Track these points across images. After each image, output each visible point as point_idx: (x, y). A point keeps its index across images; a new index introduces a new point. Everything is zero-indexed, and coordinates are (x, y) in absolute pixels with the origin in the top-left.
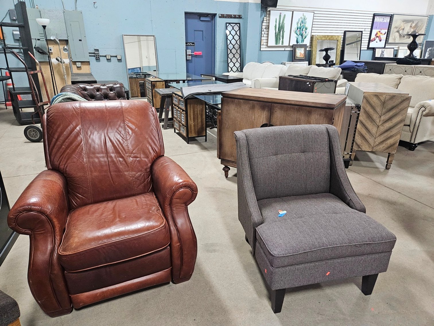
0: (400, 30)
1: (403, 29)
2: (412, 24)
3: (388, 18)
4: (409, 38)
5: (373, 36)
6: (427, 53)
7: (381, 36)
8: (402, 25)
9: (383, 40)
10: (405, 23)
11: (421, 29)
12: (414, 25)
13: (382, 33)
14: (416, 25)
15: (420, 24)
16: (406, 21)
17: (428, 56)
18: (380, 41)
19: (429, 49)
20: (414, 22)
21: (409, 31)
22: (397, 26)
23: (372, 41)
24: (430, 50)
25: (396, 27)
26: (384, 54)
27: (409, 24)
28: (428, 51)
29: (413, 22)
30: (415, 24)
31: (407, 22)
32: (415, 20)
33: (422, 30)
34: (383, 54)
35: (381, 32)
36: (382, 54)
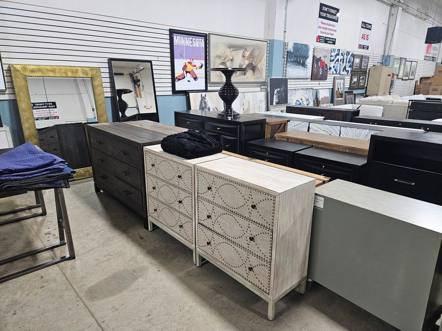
0: (227, 62)
1: (232, 60)
2: (244, 53)
3: (200, 40)
4: (244, 75)
5: (178, 72)
6: (275, 96)
7: (194, 70)
8: (229, 53)
9: (201, 78)
10: (232, 49)
11: (260, 61)
12: (247, 54)
13: (195, 66)
14: (251, 54)
15: (256, 53)
16: (235, 47)
17: (278, 100)
18: (195, 79)
19: (276, 90)
20: (248, 50)
21: (242, 63)
22: (220, 55)
23: (179, 80)
24: (278, 92)
25: (219, 57)
26: (206, 100)
27: (240, 53)
28: (275, 93)
29: (246, 49)
30: (249, 53)
31: (235, 49)
32: (248, 46)
33: (262, 61)
34: (205, 102)
35: (193, 64)
36: (203, 101)
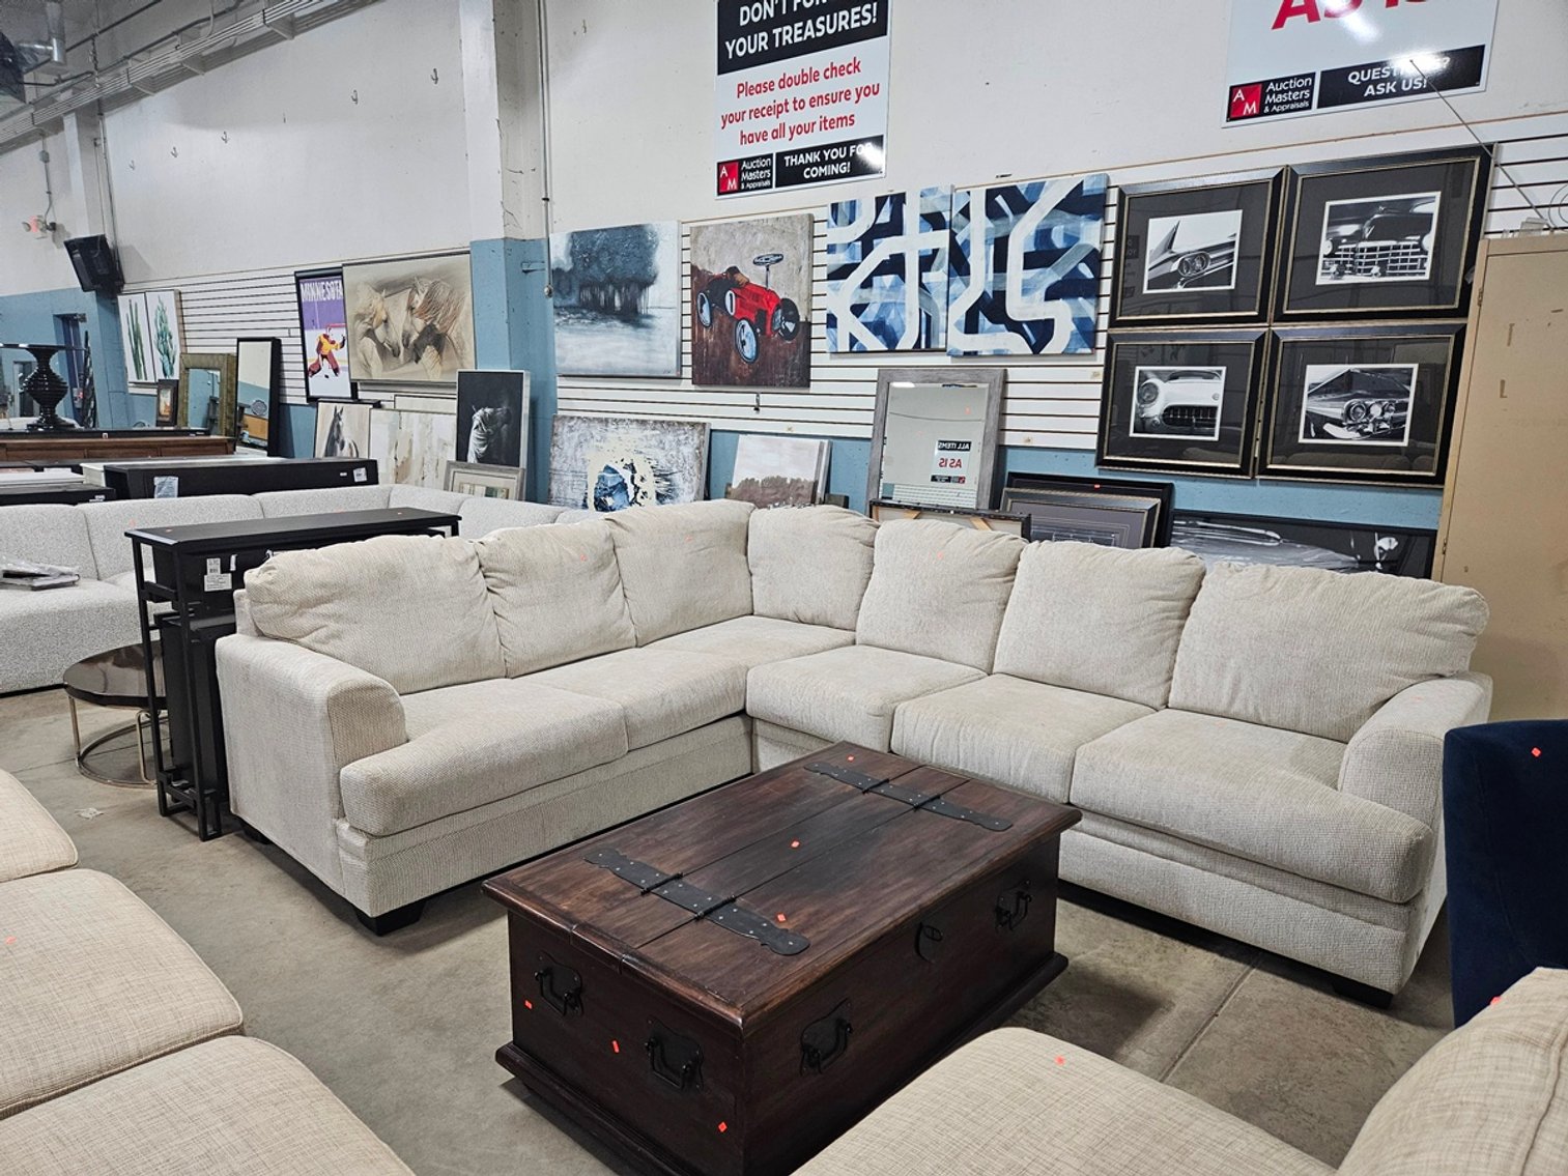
0: (377, 327)
1: (386, 321)
2: (411, 298)
3: (336, 282)
4: (417, 362)
5: (312, 357)
6: (474, 434)
7: (333, 351)
8: (378, 303)
10: (384, 294)
11: (455, 317)
12: (419, 300)
13: (333, 342)
14: (430, 297)
15: (442, 295)
16: (389, 287)
17: (484, 449)
18: (336, 371)
20: (420, 288)
21: (408, 328)
22: (361, 311)
23: (314, 373)
25: (360, 317)
26: (341, 423)
27: (402, 299)
29: (415, 289)
30: (423, 296)
31: (392, 291)
32: (418, 278)
34: (338, 426)
35: (331, 338)
36: (336, 424)
